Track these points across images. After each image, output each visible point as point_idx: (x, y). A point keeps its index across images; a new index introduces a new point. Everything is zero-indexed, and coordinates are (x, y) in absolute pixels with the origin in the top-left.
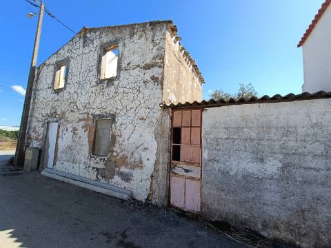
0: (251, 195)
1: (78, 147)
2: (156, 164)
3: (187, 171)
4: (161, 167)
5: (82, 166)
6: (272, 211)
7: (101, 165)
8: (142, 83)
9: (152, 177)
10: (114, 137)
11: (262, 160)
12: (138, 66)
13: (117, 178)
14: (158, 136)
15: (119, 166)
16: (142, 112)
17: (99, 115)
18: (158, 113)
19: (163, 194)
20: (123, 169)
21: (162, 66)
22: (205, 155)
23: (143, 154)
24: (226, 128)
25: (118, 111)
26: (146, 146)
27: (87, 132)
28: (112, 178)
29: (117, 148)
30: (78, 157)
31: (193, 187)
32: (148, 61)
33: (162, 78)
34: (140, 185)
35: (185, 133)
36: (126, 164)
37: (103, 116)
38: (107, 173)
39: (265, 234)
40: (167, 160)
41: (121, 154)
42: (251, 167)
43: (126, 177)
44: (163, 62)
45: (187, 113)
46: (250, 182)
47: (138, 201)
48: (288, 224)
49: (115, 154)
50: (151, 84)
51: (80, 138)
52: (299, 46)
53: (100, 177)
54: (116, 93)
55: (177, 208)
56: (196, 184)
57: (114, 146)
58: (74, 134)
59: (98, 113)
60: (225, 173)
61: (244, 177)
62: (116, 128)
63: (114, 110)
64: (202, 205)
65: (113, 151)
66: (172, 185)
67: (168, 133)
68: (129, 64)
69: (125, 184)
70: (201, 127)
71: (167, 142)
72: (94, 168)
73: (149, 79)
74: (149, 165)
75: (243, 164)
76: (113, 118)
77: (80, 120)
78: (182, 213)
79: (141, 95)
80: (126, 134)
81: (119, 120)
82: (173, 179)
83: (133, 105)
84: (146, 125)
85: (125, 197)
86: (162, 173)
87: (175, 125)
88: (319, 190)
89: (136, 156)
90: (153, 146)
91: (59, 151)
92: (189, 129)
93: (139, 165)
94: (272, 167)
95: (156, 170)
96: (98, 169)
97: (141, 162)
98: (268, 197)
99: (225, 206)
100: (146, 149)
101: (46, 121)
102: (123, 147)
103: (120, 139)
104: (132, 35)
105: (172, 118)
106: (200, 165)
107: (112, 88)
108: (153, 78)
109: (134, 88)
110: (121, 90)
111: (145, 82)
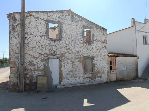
0: (123, 73)
1: (77, 71)
2: (108, 71)
3: (113, 72)
5: (81, 78)
6: (126, 75)
7: (91, 75)
10: (94, 65)
12: (100, 41)
13: (97, 78)
14: (107, 64)
15: (97, 74)
16: (103, 57)
17: (87, 57)
18: (107, 57)
20: (99, 75)
22: (117, 67)
23: (104, 69)
24: (120, 61)
25: (95, 56)
27: (81, 64)
28: (95, 79)
29: (96, 68)
30: (78, 75)
31: (115, 75)
32: (103, 41)
33: (107, 47)
34: (104, 78)
35: (112, 62)
36: (99, 73)
37: (88, 57)
38: (93, 78)
39: (125, 80)
41: (97, 70)
43: (100, 77)
44: (107, 42)
48: (127, 77)
49: (95, 70)
50: (104, 48)
51: (77, 66)
53: (90, 80)
56: (115, 74)
57: (95, 68)
58: (74, 65)
59: (86, 55)
60: (120, 70)
61: (123, 70)
62: (95, 62)
63: (93, 55)
64: (117, 79)
68: (96, 39)
69: (100, 79)
70: (115, 61)
72: (87, 77)
74: (106, 72)
76: (93, 58)
77: (76, 58)
78: (114, 81)
80: (98, 63)
81: (95, 59)
83: (100, 54)
84: (104, 61)
87: (110, 61)
89: (102, 70)
90: (107, 66)
91: (63, 74)
93: (104, 72)
94: (125, 68)
95: (108, 73)
96: (89, 77)
98: (125, 73)
99: (120, 76)
100: (105, 67)
101: (46, 58)
102: (98, 68)
103: (97, 65)
104: (97, 29)
107: (91, 47)
108: (105, 46)
109: (99, 48)
110: (95, 48)
111: (102, 47)
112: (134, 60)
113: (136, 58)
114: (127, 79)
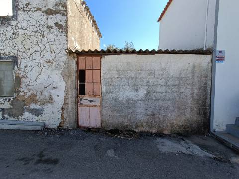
0: (130, 111)
2: (66, 98)
3: (90, 101)
4: (70, 100)
7: (7, 105)
8: (45, 28)
9: (62, 109)
10: (18, 78)
11: (137, 90)
12: (39, 9)
13: (27, 115)
14: (65, 76)
15: (28, 104)
16: (49, 56)
18: (64, 58)
19: (73, 120)
20: (33, 106)
21: (65, 14)
22: (104, 90)
23: (53, 92)
24: (117, 71)
25: (20, 53)
26: (55, 86)
28: (22, 114)
29: (23, 88)
31: (95, 112)
32: (50, 7)
33: (67, 26)
34: (52, 117)
35: (88, 74)
36: (35, 102)
38: (15, 112)
39: (137, 130)
40: (74, 95)
41: (29, 94)
42: (131, 95)
43: (38, 113)
44: (66, 11)
45: (89, 58)
46: (130, 104)
47: (51, 129)
48: (147, 123)
49: (22, 94)
50: (55, 30)
52: (159, 21)
53: (7, 116)
54: (14, 34)
55: (84, 128)
56: (98, 109)
57: (20, 87)
60: (116, 100)
62: (20, 70)
63: (15, 52)
64: (102, 122)
65: (20, 92)
66: (80, 113)
67: (74, 74)
68: (27, 5)
69: (37, 118)
70: (100, 69)
71: (73, 81)
73: (53, 25)
74: (59, 100)
75: (126, 94)
76: (15, 60)
78: (88, 130)
79: (45, 40)
80: (32, 75)
81: (23, 63)
82: (80, 108)
83: (38, 48)
84: (53, 67)
85: (39, 128)
86: (71, 105)
87: (80, 68)
88: (161, 103)
89: (46, 94)
90: (62, 85)
92: (91, 71)
93: (50, 100)
95: (66, 104)
96: (3, 109)
97: (51, 98)
99: (116, 119)
100: (55, 88)
102: (30, 87)
103: (27, 80)
105: (77, 62)
106: (100, 96)
107: (9, 28)
108: (56, 24)
109: (36, 32)
110: (21, 32)
111: (48, 27)
112: (194, 67)
113: (209, 57)
114: (145, 129)
